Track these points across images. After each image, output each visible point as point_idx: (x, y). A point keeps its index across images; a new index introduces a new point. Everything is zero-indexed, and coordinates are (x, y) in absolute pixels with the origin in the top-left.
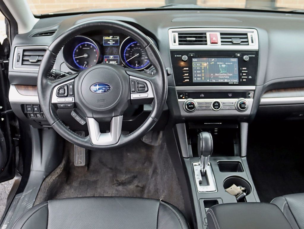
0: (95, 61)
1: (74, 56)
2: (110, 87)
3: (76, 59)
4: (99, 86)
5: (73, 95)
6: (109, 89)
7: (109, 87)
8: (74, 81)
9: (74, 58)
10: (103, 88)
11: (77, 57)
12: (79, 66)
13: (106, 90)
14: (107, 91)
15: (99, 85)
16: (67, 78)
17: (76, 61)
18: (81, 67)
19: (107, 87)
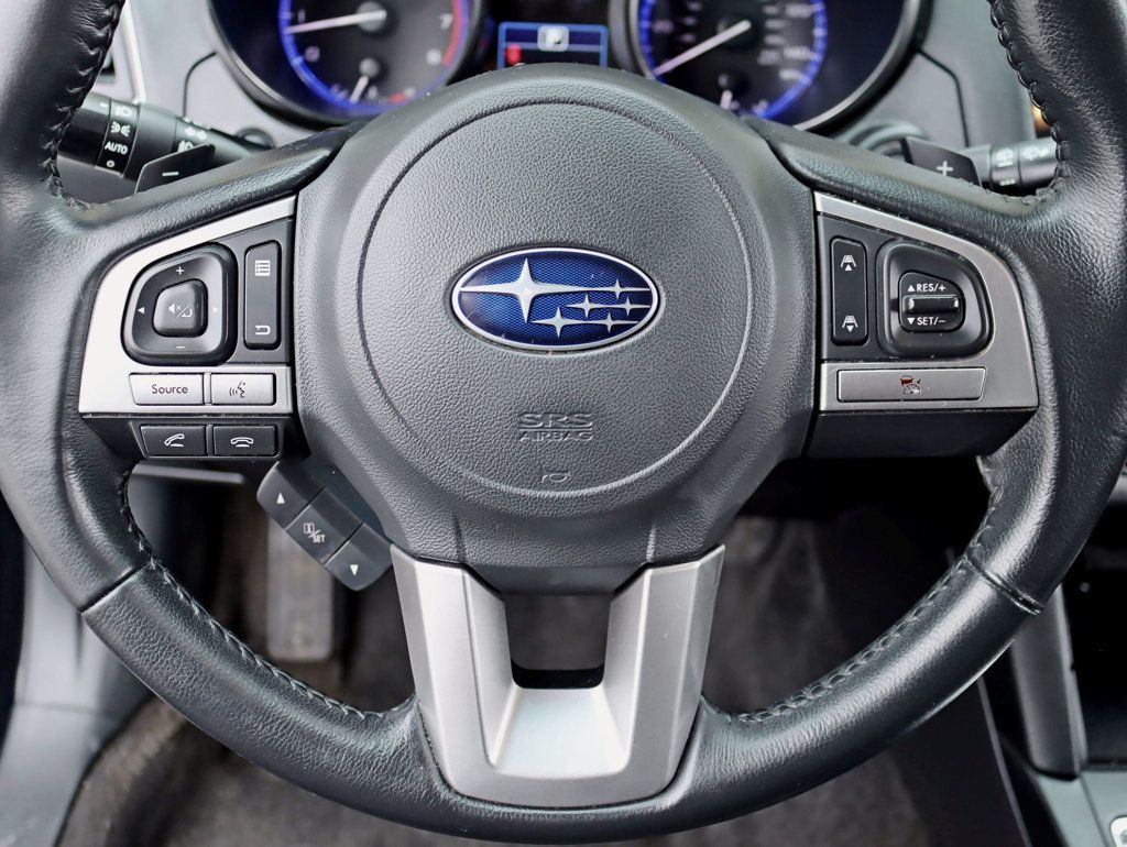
0: (434, 57)
1: (285, 15)
2: (647, 298)
3: (303, 41)
4: (534, 277)
5: (282, 348)
6: (638, 315)
7: (635, 298)
8: (293, 217)
9: (289, 31)
10: (579, 296)
11: (309, 19)
12: (320, 88)
13: (609, 322)
14: (617, 329)
15: (543, 266)
16: (230, 182)
17: (301, 51)
18: (336, 94)
19: (617, 289)
